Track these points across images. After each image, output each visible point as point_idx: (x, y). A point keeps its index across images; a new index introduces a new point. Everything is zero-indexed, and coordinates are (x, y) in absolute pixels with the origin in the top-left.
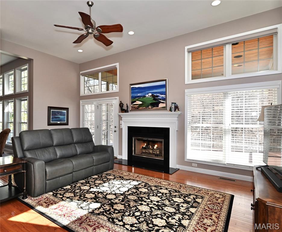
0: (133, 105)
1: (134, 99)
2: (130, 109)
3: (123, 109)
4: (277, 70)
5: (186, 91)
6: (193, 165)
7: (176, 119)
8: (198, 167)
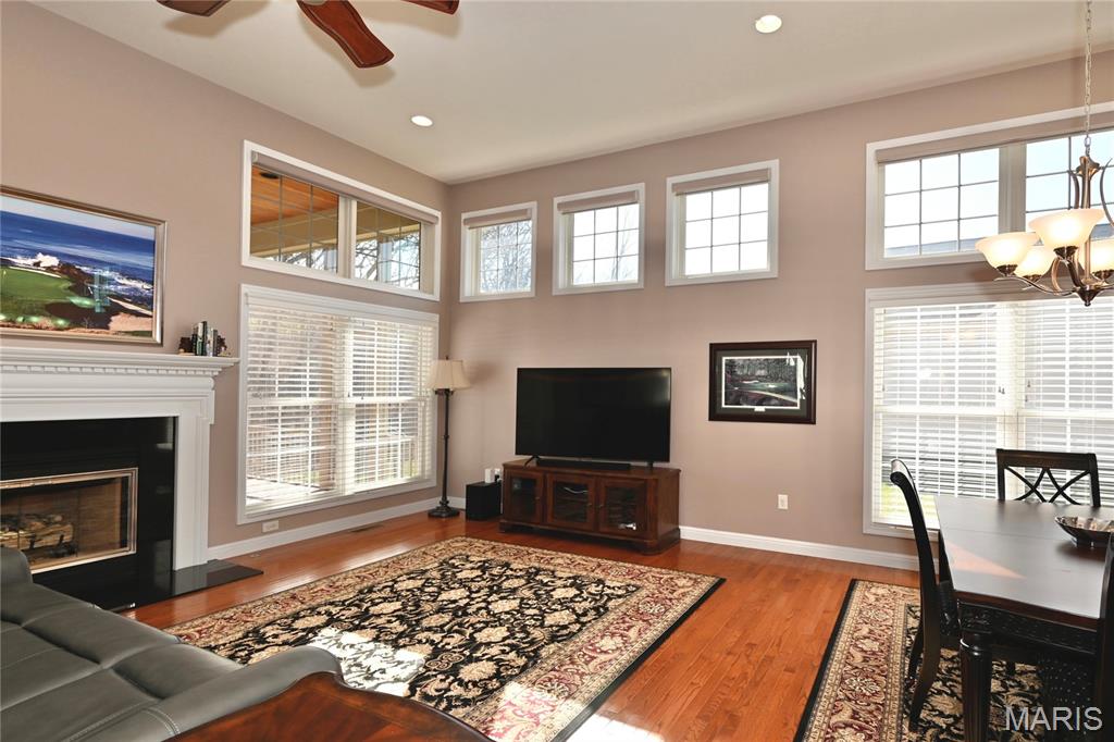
4: (432, 293)
5: (245, 288)
6: (265, 527)
7: (211, 382)
8: (283, 527)
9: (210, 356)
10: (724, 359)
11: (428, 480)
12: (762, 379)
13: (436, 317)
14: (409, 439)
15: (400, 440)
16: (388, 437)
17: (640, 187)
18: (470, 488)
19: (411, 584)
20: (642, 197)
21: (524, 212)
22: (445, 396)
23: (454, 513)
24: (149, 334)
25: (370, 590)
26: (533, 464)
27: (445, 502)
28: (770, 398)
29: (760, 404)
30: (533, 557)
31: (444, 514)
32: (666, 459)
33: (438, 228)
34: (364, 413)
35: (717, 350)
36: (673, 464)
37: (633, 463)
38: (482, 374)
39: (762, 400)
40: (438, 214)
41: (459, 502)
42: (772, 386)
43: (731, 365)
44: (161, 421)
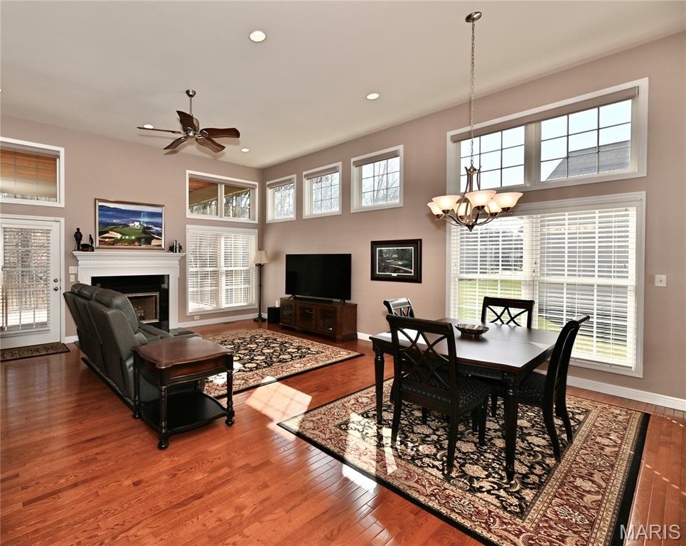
0: (103, 238)
1: (104, 228)
2: (97, 244)
3: (81, 244)
4: (254, 220)
5: (188, 226)
6: (195, 318)
7: (178, 262)
8: (201, 319)
9: (178, 253)
10: (378, 249)
11: (254, 305)
12: (395, 259)
13: (257, 231)
14: (246, 286)
15: (243, 286)
16: (239, 285)
17: (339, 164)
18: (269, 309)
19: (239, 341)
20: (341, 169)
21: (291, 180)
22: (260, 267)
23: (264, 320)
24: (161, 246)
25: (225, 341)
26: (292, 298)
27: (260, 315)
28: (400, 269)
29: (394, 272)
30: (287, 338)
31: (259, 320)
32: (349, 299)
33: (257, 190)
34: (228, 273)
35: (375, 244)
36: (353, 301)
37: (335, 300)
38: (275, 257)
39: (396, 270)
40: (257, 184)
41: (265, 316)
42: (400, 263)
43: (381, 252)
44: (163, 276)
